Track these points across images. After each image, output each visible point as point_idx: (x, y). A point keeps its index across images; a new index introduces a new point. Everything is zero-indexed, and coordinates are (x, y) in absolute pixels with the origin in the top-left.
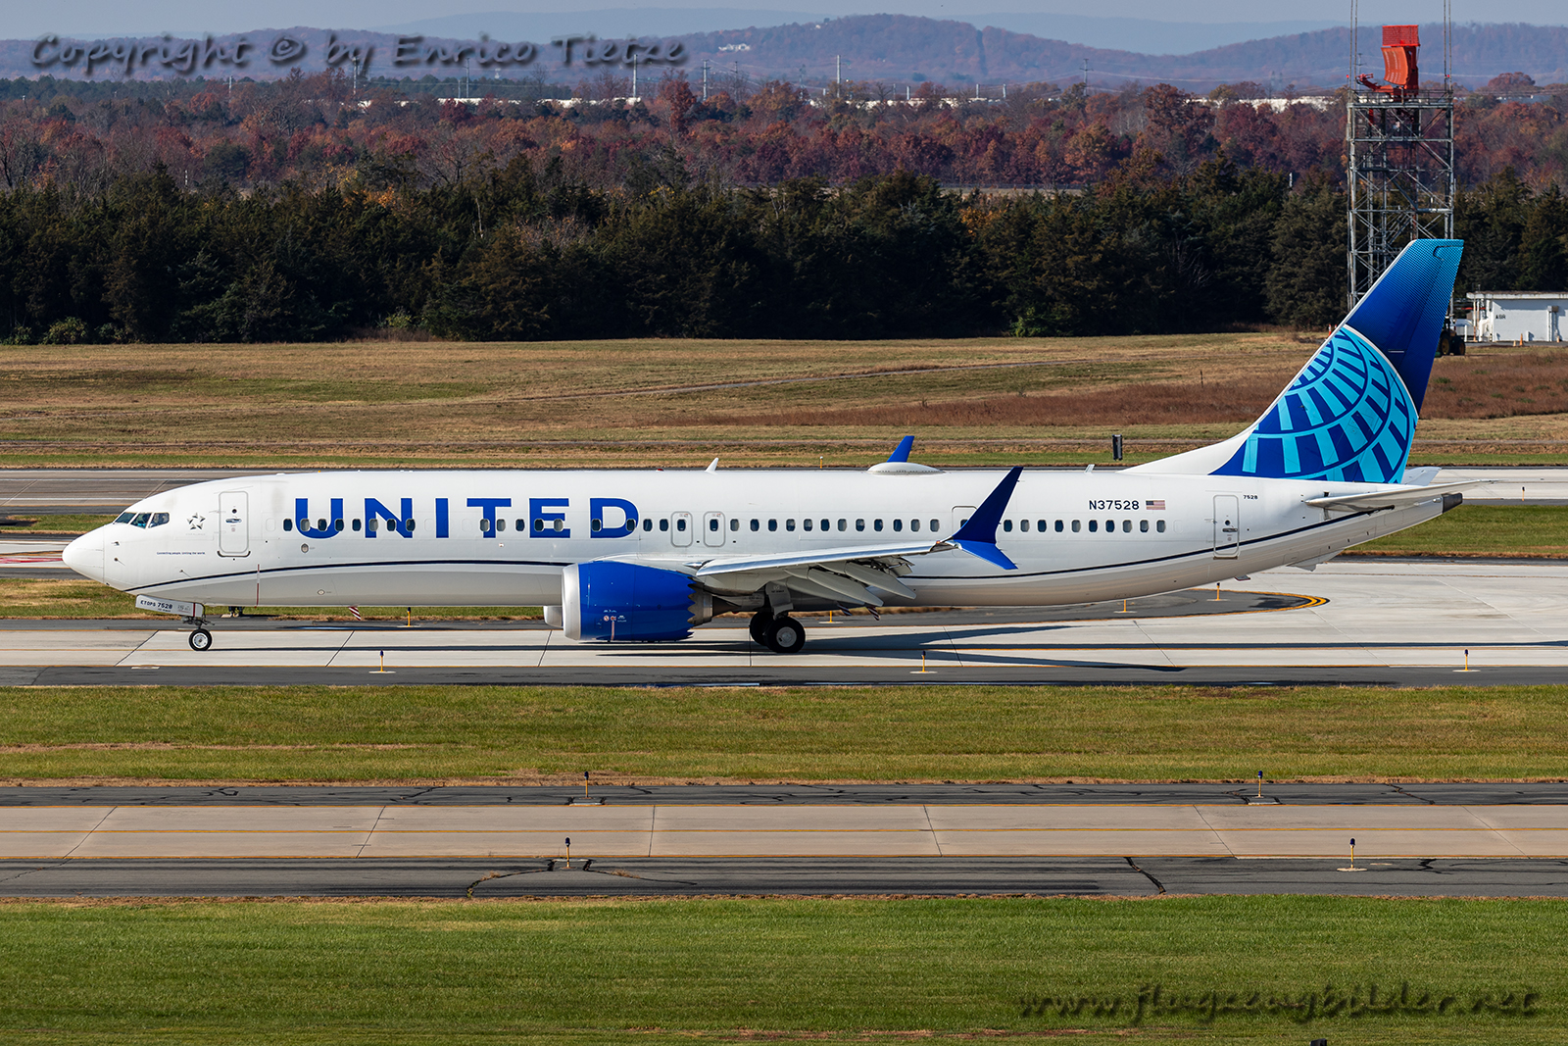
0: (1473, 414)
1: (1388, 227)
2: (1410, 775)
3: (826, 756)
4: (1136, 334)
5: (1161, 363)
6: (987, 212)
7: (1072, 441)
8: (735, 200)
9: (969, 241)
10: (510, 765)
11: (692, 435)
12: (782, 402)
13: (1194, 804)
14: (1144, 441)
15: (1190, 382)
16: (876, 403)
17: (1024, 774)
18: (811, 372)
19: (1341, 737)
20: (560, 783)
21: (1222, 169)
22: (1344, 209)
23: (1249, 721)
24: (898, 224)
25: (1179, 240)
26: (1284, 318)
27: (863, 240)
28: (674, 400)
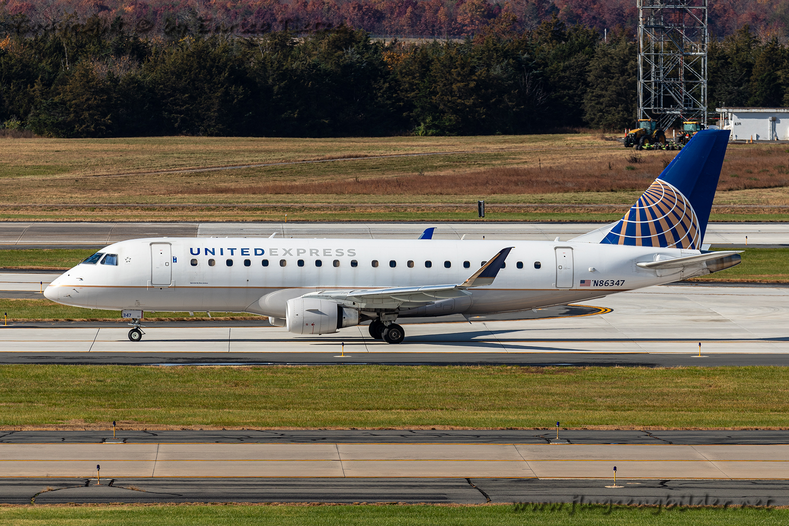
1: (664, 64)
2: (657, 425)
3: (275, 411)
4: (499, 134)
5: (514, 154)
6: (401, 54)
7: (452, 205)
8: (235, 46)
9: (388, 73)
10: (66, 416)
11: (204, 200)
12: (264, 179)
13: (514, 444)
14: (500, 205)
15: (532, 166)
16: (326, 180)
17: (404, 423)
18: (283, 159)
19: (615, 400)
20: (98, 429)
21: (556, 26)
22: (636, 53)
23: (555, 389)
24: (342, 62)
25: (527, 72)
26: (596, 124)
27: (318, 72)
28: (192, 177)
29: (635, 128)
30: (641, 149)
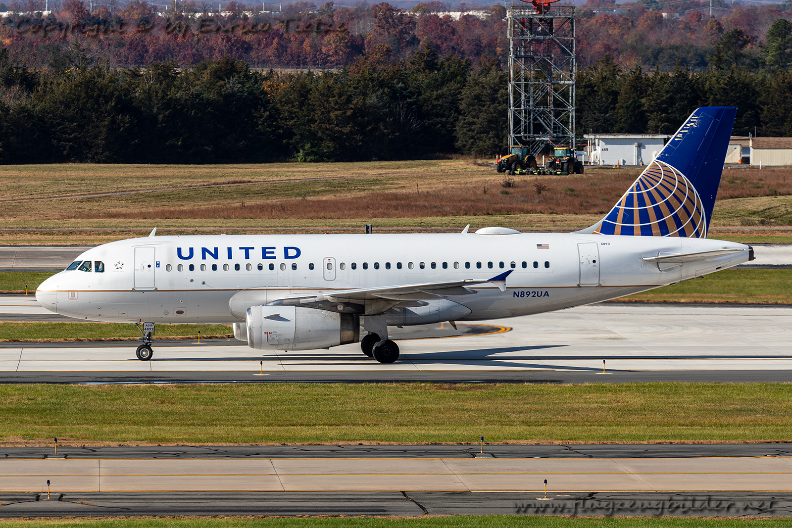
0: (590, 211)
1: (534, 93)
2: (575, 439)
3: (203, 428)
4: (375, 160)
5: (392, 179)
6: (280, 83)
8: (121, 76)
9: (268, 102)
10: (4, 433)
11: (97, 225)
12: (153, 204)
13: (441, 458)
14: (383, 228)
15: (410, 191)
16: (213, 205)
17: (331, 439)
18: (170, 185)
19: (528, 416)
20: (38, 445)
21: (428, 56)
22: (506, 81)
23: (468, 405)
24: (224, 91)
25: (401, 101)
26: (467, 150)
27: (201, 101)
28: (84, 203)
29: (507, 154)
30: (514, 174)
